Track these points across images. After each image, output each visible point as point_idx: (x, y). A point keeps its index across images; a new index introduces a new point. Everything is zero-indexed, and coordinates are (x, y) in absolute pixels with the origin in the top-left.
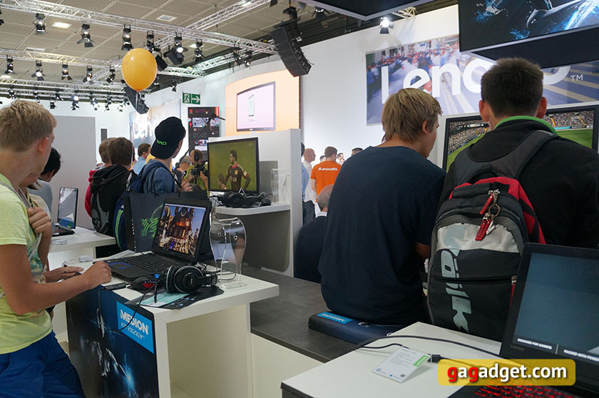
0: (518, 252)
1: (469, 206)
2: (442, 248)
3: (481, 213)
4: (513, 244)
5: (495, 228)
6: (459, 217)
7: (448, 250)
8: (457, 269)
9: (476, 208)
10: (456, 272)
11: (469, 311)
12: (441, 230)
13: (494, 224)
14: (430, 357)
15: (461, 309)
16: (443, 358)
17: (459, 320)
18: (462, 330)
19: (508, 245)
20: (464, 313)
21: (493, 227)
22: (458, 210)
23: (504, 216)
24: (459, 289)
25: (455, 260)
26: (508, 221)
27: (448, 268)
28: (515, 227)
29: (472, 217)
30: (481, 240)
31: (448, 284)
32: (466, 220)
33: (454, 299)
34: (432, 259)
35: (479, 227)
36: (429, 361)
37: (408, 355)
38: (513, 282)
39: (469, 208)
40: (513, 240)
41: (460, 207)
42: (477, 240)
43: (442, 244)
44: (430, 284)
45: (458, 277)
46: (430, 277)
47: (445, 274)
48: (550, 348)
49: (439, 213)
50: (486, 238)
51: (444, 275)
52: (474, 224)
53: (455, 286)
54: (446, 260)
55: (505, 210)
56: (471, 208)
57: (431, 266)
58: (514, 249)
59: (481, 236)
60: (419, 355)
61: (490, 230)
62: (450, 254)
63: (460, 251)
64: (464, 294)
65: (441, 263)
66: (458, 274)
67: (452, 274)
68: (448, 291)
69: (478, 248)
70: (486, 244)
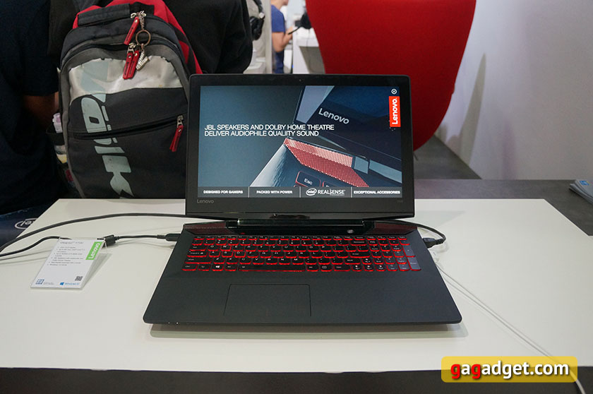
0: (181, 86)
1: (107, 36)
2: (81, 95)
3: (126, 43)
4: (175, 78)
5: (148, 60)
6: (97, 51)
7: (90, 96)
8: (107, 120)
9: (116, 38)
10: (106, 123)
11: (128, 170)
12: (74, 72)
13: (147, 55)
14: (103, 241)
15: (117, 169)
16: (119, 238)
17: (118, 183)
18: (123, 195)
19: (169, 79)
20: (123, 174)
21: (146, 59)
22: (91, 42)
23: (158, 44)
24: (113, 145)
25: (103, 107)
26: (166, 50)
27: (94, 120)
28: (175, 57)
29: (114, 50)
30: (131, 78)
31: (98, 141)
32: (105, 55)
33: (105, 158)
34: (65, 113)
35: (125, 62)
36: (104, 246)
37: (74, 248)
38: (179, 123)
39: (107, 39)
40: (175, 73)
41: (94, 38)
42: (125, 79)
43: (79, 89)
44: (69, 146)
45: (110, 129)
46: (68, 137)
47: (91, 128)
48: (242, 192)
49: (64, 50)
50: (138, 74)
51: (89, 131)
52: (118, 58)
53: (108, 141)
54: (90, 109)
55: (157, 36)
56: (109, 38)
57: (65, 123)
58: (176, 84)
59: (130, 73)
60: (88, 245)
61: (140, 63)
62: (94, 101)
63: (107, 95)
64: (119, 150)
65: (82, 114)
66: (109, 126)
67: (101, 127)
68: (99, 150)
69: (130, 88)
70: (140, 81)
